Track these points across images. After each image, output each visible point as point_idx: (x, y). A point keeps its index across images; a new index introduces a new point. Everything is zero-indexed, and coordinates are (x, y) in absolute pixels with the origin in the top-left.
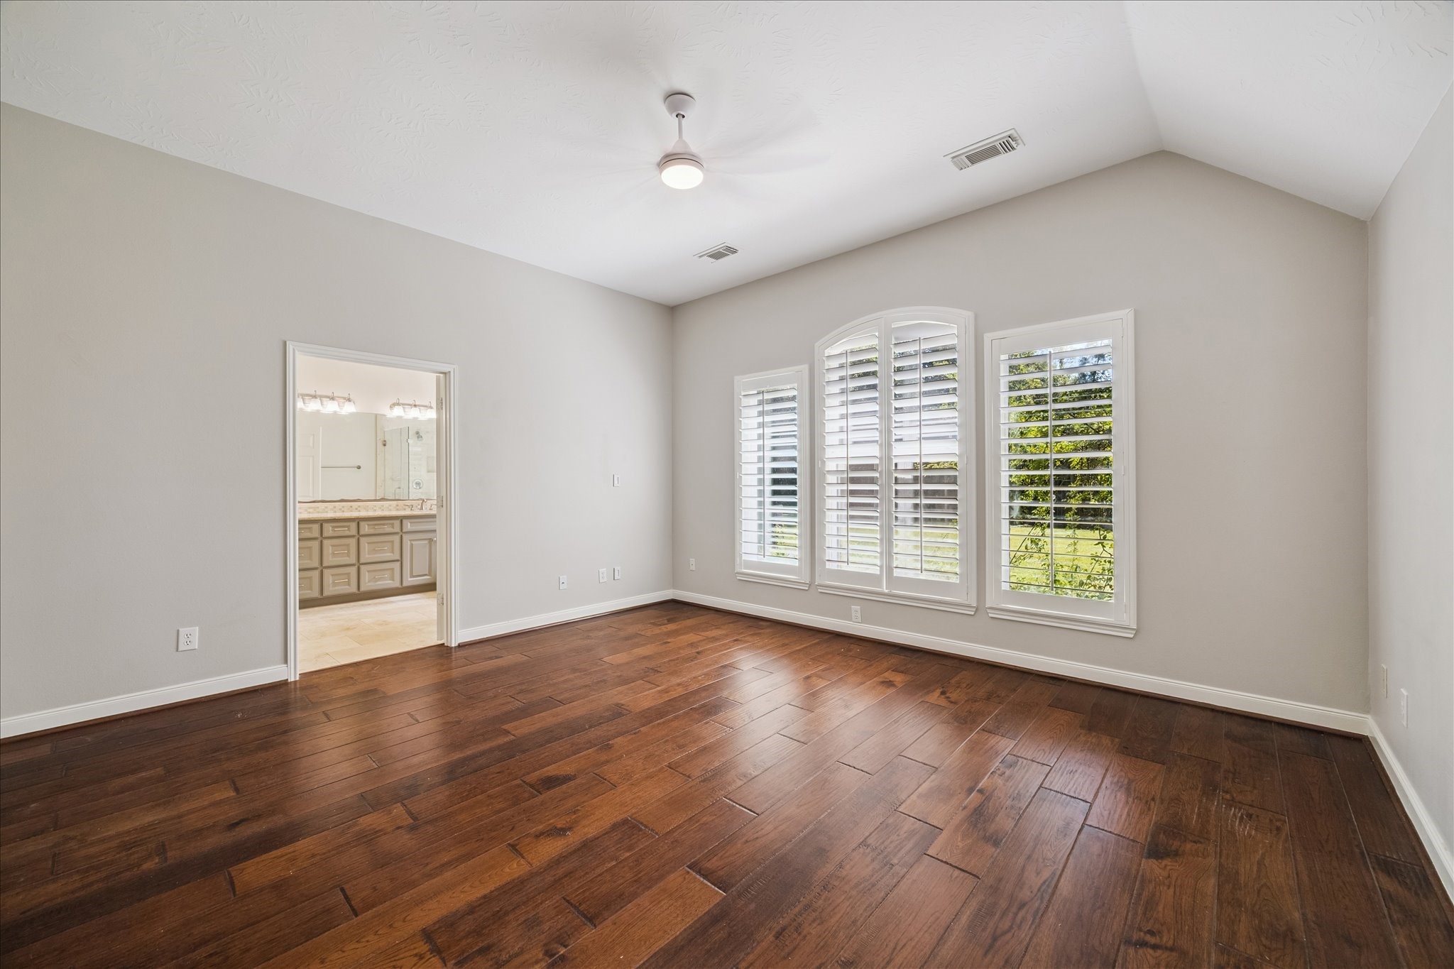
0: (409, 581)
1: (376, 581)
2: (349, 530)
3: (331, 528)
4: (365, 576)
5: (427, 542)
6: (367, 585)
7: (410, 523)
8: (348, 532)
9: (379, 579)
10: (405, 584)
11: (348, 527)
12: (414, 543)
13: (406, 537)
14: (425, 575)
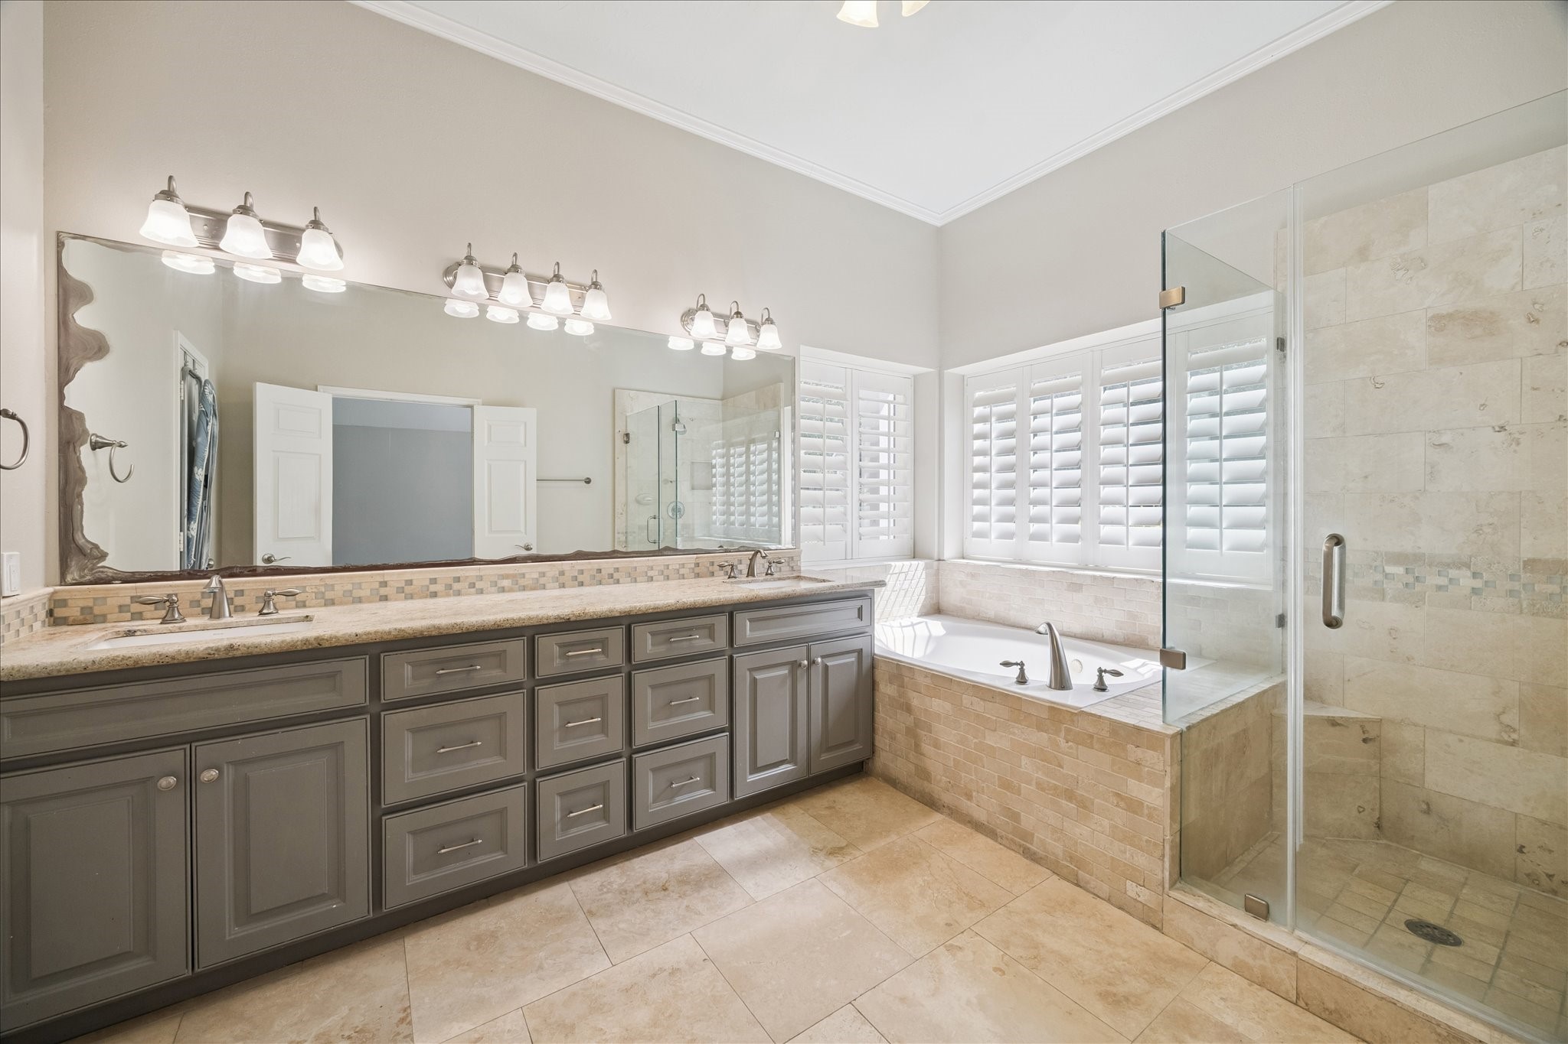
0: (752, 782)
1: (672, 797)
2: (605, 652)
3: (556, 649)
4: (648, 785)
5: (784, 671)
6: (652, 811)
7: (751, 620)
8: (602, 658)
9: (679, 791)
10: (741, 794)
11: (603, 643)
12: (759, 676)
13: (742, 662)
14: (782, 762)
